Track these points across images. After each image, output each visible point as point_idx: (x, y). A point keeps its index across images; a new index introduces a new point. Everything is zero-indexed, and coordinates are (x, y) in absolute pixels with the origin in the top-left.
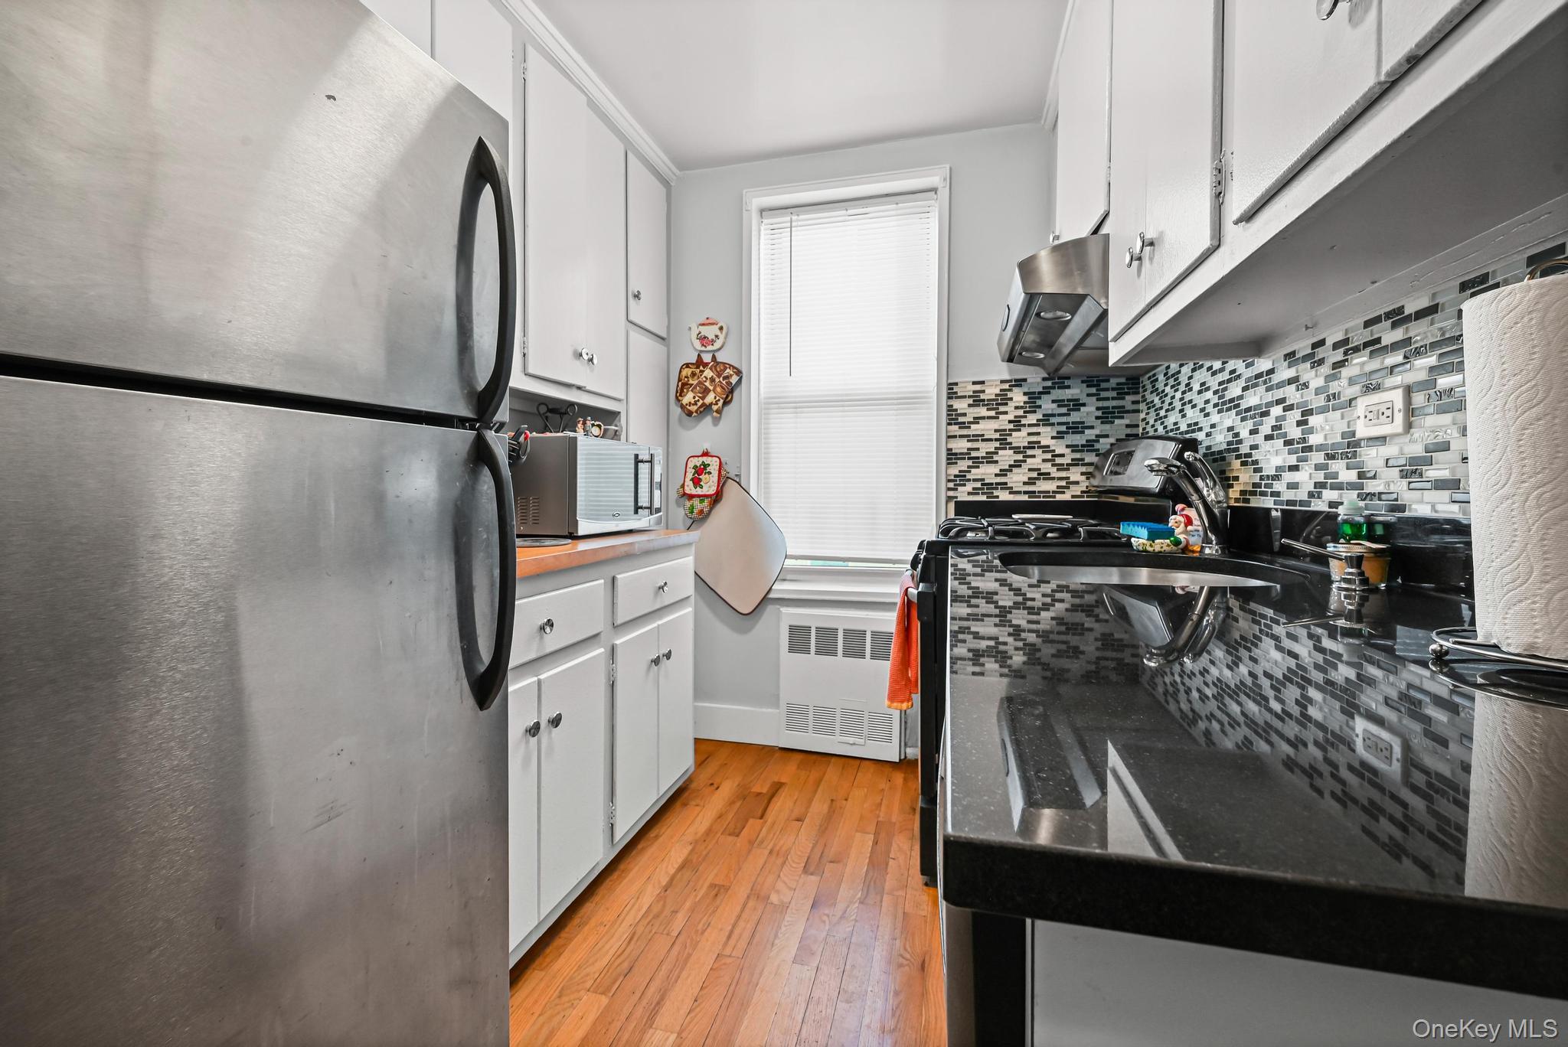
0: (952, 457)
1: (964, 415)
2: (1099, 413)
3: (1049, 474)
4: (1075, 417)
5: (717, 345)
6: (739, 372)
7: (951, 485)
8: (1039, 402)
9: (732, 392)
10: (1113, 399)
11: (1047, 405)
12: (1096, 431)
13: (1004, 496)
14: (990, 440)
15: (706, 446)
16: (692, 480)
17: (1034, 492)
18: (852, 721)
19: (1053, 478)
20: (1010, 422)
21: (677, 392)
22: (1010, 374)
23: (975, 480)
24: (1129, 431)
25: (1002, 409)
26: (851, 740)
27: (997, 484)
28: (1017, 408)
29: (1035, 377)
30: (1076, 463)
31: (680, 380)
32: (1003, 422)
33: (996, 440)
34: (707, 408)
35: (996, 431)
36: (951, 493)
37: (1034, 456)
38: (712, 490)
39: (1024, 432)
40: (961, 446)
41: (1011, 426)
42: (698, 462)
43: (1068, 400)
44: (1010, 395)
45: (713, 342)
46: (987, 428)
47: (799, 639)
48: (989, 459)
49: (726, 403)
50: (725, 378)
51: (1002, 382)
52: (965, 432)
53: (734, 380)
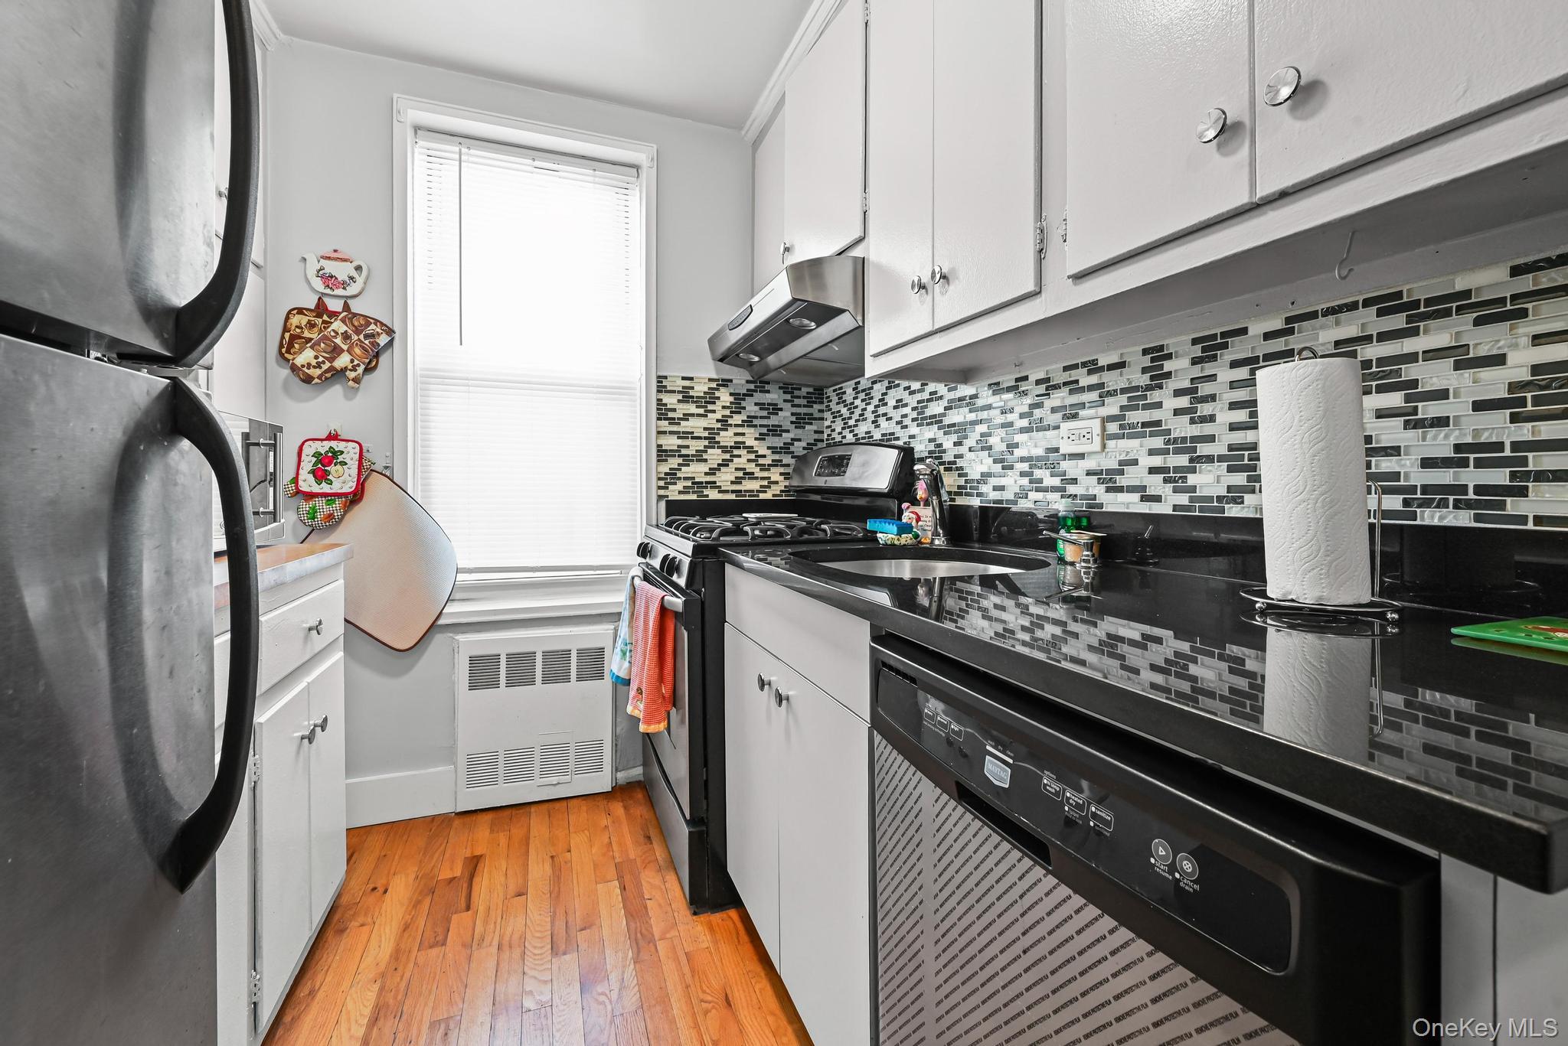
0: (663, 454)
1: (674, 410)
2: (794, 419)
3: (753, 473)
4: (774, 420)
5: (352, 290)
6: (390, 332)
7: (662, 483)
8: (743, 404)
9: (377, 356)
10: (805, 406)
11: (750, 407)
12: (791, 435)
13: (713, 495)
14: (699, 438)
15: (333, 426)
16: (314, 472)
17: (740, 491)
18: (555, 757)
19: (757, 478)
20: (718, 421)
21: (281, 346)
22: (717, 373)
23: (686, 479)
24: (816, 436)
25: (710, 407)
26: (554, 780)
27: (707, 483)
28: (724, 407)
29: (740, 378)
30: (776, 463)
31: (285, 329)
32: (711, 421)
33: (705, 438)
34: (338, 374)
35: (705, 429)
36: (662, 492)
37: (739, 456)
38: (349, 486)
39: (731, 431)
40: (671, 442)
41: (719, 425)
42: (323, 447)
43: (769, 404)
44: (717, 394)
45: (344, 285)
46: (696, 425)
47: (483, 673)
48: (699, 457)
49: (368, 370)
50: (372, 336)
51: (710, 380)
52: (675, 428)
53: (383, 340)
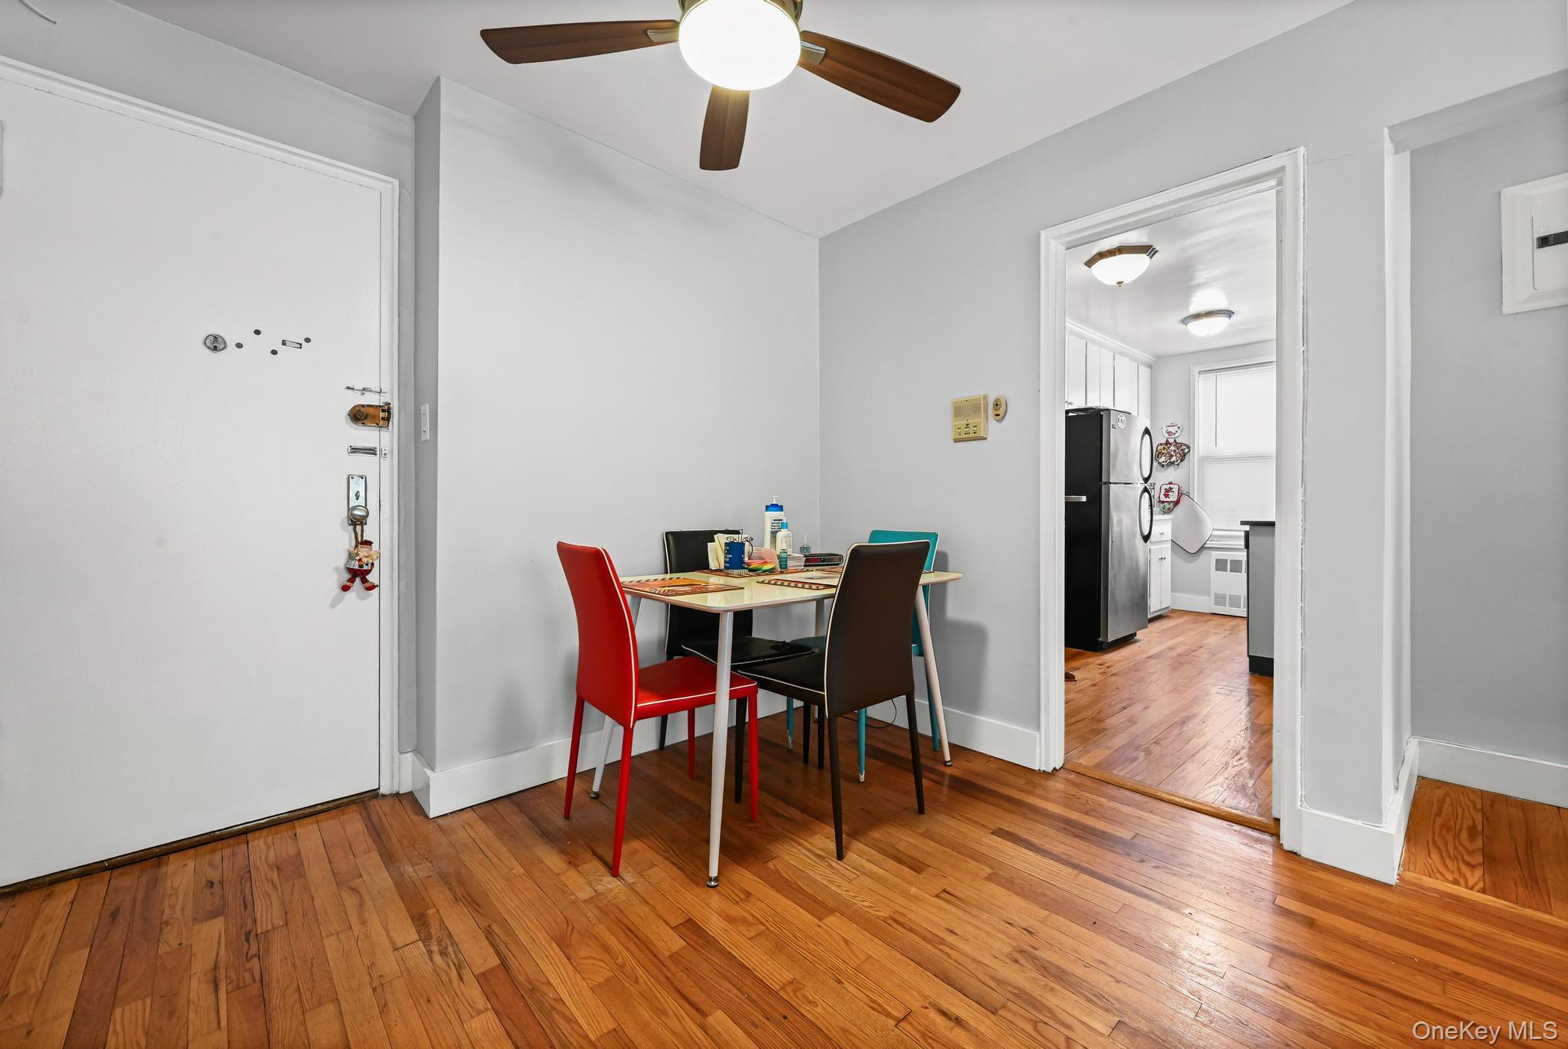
5: (1176, 436)
6: (1189, 447)
9: (1185, 455)
15: (1171, 480)
21: (1155, 457)
31: (1157, 451)
34: (1172, 463)
38: (1175, 499)
42: (1167, 487)
45: (1174, 434)
47: (1221, 566)
49: (1182, 461)
50: (1183, 449)
53: (1186, 451)
